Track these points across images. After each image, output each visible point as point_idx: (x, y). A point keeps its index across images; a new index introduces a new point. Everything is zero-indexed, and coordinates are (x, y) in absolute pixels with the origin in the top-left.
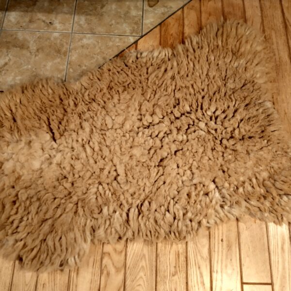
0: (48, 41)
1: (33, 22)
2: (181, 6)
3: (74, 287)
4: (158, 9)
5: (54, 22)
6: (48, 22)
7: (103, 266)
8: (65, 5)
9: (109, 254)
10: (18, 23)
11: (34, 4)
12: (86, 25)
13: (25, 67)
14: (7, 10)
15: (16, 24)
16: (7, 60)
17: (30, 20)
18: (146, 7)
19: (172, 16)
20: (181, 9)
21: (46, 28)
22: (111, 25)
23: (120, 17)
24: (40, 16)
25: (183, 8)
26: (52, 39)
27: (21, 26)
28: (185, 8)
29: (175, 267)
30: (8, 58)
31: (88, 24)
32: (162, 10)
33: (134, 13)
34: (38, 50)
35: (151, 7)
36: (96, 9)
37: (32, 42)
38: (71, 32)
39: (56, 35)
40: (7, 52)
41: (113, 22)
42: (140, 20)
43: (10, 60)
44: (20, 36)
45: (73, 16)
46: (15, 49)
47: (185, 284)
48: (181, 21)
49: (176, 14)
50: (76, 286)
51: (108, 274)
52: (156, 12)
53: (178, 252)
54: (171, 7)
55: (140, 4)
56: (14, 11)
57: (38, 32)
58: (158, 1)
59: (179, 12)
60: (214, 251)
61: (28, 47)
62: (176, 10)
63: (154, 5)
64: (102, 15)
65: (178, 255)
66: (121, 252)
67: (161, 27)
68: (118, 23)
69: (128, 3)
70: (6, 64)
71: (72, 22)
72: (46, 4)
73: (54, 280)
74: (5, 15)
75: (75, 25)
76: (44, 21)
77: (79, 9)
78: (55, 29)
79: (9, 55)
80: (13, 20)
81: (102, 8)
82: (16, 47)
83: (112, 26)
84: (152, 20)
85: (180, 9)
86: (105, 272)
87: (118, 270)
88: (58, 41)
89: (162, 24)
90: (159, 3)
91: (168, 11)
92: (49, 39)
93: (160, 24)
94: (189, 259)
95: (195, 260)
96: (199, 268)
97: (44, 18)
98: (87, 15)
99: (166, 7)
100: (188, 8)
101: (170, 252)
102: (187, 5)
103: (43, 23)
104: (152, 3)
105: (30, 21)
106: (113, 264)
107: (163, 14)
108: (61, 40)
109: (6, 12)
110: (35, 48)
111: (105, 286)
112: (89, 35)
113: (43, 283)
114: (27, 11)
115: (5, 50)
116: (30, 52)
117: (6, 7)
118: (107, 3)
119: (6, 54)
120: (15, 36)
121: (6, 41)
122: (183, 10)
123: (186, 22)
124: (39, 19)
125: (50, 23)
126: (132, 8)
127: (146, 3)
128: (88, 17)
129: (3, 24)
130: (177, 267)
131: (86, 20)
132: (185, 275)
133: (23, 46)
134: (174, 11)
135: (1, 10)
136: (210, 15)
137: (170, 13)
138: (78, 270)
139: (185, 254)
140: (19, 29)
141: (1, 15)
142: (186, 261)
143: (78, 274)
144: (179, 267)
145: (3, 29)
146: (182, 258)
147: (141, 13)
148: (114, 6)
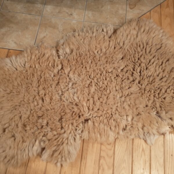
1: (61, 13)
2: (150, 10)
4: (136, 11)
5: (74, 14)
6: (70, 13)
7: (100, 164)
8: (80, 4)
9: (104, 157)
11: (62, 2)
12: (92, 17)
13: (56, 40)
14: (45, 4)
15: (51, 13)
16: (45, 35)
18: (128, 9)
19: (144, 16)
20: (149, 12)
21: (68, 17)
22: (107, 18)
23: (113, 14)
24: (65, 9)
25: (150, 11)
26: (72, 24)
28: (152, 12)
29: (143, 169)
31: (94, 17)
32: (138, 11)
33: (121, 12)
34: (63, 30)
35: (131, 9)
36: (98, 8)
37: (60, 25)
38: (83, 21)
39: (74, 22)
40: (45, 30)
41: (108, 16)
42: (124, 16)
43: (47, 35)
44: (53, 20)
45: (85, 11)
51: (103, 170)
52: (134, 12)
53: (146, 160)
54: (143, 10)
55: (124, 7)
56: (49, 5)
57: (64, 19)
59: (148, 14)
60: (167, 161)
61: (58, 28)
62: (146, 12)
63: (133, 8)
64: (102, 12)
65: (145, 161)
66: (111, 157)
68: (111, 17)
69: (117, 6)
70: (45, 37)
71: (84, 15)
72: (69, 2)
74: (44, 7)
75: (86, 17)
76: (67, 13)
77: (87, 8)
78: (74, 18)
79: (47, 32)
80: (49, 10)
81: (102, 7)
82: (51, 27)
83: (108, 19)
84: (132, 17)
85: (148, 12)
86: (101, 168)
87: (109, 168)
90: (136, 7)
91: (141, 13)
92: (70, 24)
94: (152, 164)
95: (155, 166)
96: (158, 171)
97: (67, 11)
98: (93, 11)
99: (140, 10)
101: (140, 160)
102: (152, 10)
103: (67, 14)
104: (132, 7)
105: (59, 12)
106: (106, 164)
107: (138, 14)
108: (77, 25)
109: (44, 6)
110: (62, 29)
112: (94, 23)
113: (64, 172)
114: (57, 6)
115: (44, 28)
116: (59, 31)
117: (45, 2)
118: (105, 5)
119: (45, 31)
120: (50, 20)
121: (45, 23)
122: (150, 13)
124: (64, 11)
125: (71, 14)
126: (120, 9)
127: (128, 6)
128: (93, 12)
129: (43, 12)
130: (145, 169)
131: (92, 14)
133: (54, 27)
134: (145, 13)
135: (42, 3)
136: (167, 16)
137: (143, 14)
138: (85, 165)
139: (149, 162)
140: (53, 16)
141: (42, 7)
142: (150, 166)
143: (85, 168)
144: (146, 169)
145: (43, 15)
146: (148, 164)
147: (125, 12)
148: (109, 7)
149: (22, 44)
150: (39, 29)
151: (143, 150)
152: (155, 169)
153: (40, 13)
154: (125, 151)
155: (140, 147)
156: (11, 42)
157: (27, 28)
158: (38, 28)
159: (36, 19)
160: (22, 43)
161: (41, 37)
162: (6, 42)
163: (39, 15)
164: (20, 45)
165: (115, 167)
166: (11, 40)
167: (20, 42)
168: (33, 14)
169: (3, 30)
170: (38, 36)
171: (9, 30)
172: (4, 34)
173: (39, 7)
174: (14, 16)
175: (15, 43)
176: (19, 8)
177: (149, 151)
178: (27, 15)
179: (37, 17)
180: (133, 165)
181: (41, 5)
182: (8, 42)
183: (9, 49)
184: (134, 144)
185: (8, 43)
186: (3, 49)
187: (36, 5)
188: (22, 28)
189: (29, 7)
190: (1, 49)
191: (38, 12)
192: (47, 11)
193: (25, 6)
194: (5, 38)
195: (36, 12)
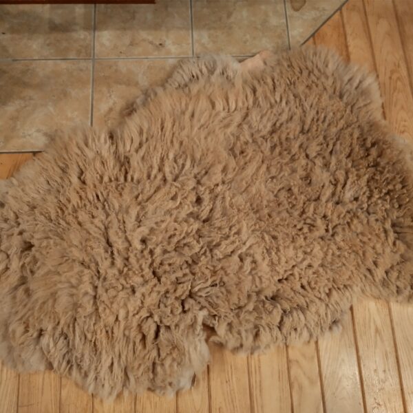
0: (162, 71)
1: (137, 44)
2: (338, 6)
3: (260, 408)
4: (307, 14)
5: (167, 43)
6: (158, 43)
7: (292, 378)
8: (176, 15)
9: (297, 362)
10: (115, 47)
11: (133, 18)
12: (211, 44)
14: (95, 29)
15: (113, 49)
16: (111, 103)
17: (131, 42)
18: (290, 12)
19: (328, 22)
20: (339, 12)
21: (156, 53)
22: (245, 42)
23: (256, 28)
24: (144, 34)
25: (340, 9)
26: (168, 68)
27: (121, 52)
28: (344, 9)
29: (385, 371)
30: (112, 101)
31: (214, 42)
32: (313, 14)
33: (274, 21)
35: (297, 10)
36: (220, 19)
37: (140, 75)
38: (191, 55)
39: (171, 61)
40: (109, 92)
41: (248, 37)
42: (284, 31)
43: (115, 103)
44: (123, 66)
45: (190, 31)
46: (119, 86)
47: (400, 392)
48: (341, 29)
49: (332, 18)
50: (262, 407)
51: (301, 387)
52: (305, 17)
53: (386, 352)
54: (324, 10)
55: (280, 7)
56: (106, 30)
57: (146, 60)
58: (305, 2)
59: (337, 16)
61: (137, 84)
62: (332, 12)
63: (301, 7)
64: (230, 28)
65: (386, 355)
66: (313, 357)
67: (314, 39)
68: (254, 38)
69: (263, 7)
70: (111, 110)
71: (191, 41)
72: (149, 16)
73: (232, 401)
74: (94, 36)
75: (196, 45)
76: (151, 43)
77: (195, 23)
78: (168, 53)
79: (113, 96)
80: (107, 43)
81: (229, 16)
82: (120, 84)
83: (248, 44)
84: (301, 30)
85: (337, 11)
86: (296, 386)
87: (312, 382)
89: (316, 35)
90: (306, 4)
91: (321, 16)
92: (164, 68)
93: (313, 35)
94: (400, 358)
95: (409, 361)
97: (150, 38)
98: (209, 29)
99: (318, 9)
100: (347, 9)
101: (375, 353)
102: (345, 6)
103: (150, 45)
104: (297, 5)
105: (132, 44)
106: (305, 374)
107: (314, 19)
109: (94, 33)
110: (146, 83)
111: (300, 405)
113: (218, 408)
114: (125, 29)
115: (104, 89)
117: (93, 23)
118: (235, 9)
119: (108, 95)
120: (115, 67)
121: (104, 76)
122: (341, 13)
123: (349, 31)
124: (144, 40)
125: (161, 44)
126: (271, 14)
127: (288, 5)
128: (212, 32)
129: (94, 50)
130: (387, 370)
131: (209, 37)
132: (398, 380)
133: (128, 82)
134: (330, 15)
135: (87, 28)
136: (379, 17)
137: (325, 18)
138: (260, 385)
139: (394, 354)
140: (119, 56)
141: (89, 37)
142: (398, 362)
143: (261, 391)
144: (389, 370)
145: (96, 57)
146: (392, 360)
147: (285, 21)
148: (245, 13)
150: (93, 92)
151: (377, 331)
152: (409, 368)
153: (87, 53)
154: (340, 341)
155: (370, 327)
156: (35, 134)
157: (65, 94)
158: (91, 91)
159: (81, 70)
161: (102, 111)
162: (25, 137)
163: (85, 59)
165: (325, 377)
166: (33, 130)
168: (71, 57)
169: (11, 108)
170: (94, 110)
171: (25, 107)
172: (14, 119)
173: (82, 37)
174: (29, 69)
175: (46, 134)
176: (34, 47)
177: (390, 331)
178: (59, 62)
179: (83, 64)
180: (362, 366)
181: (86, 33)
182: (29, 135)
183: (35, 153)
184: (356, 321)
185: (28, 137)
186: (21, 154)
187: (75, 35)
188: (54, 96)
189: (58, 41)
190: (17, 154)
191: (83, 51)
192: (102, 45)
193: (48, 42)
194: (19, 127)
195: (79, 52)
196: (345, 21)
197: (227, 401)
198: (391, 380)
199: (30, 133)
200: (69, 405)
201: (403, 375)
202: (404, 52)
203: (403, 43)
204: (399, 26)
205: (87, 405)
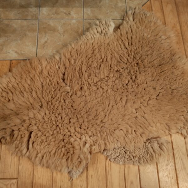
0: (70, 25)
1: (58, 14)
3: (110, 176)
4: (135, 1)
5: (72, 13)
6: (68, 13)
8: (76, 2)
10: (49, 15)
11: (57, 2)
12: (92, 14)
13: (58, 43)
14: (40, 7)
15: (48, 16)
16: (46, 39)
18: (127, 0)
19: (144, 6)
20: (149, 1)
21: (67, 18)
22: (107, 13)
23: (112, 8)
24: (62, 9)
26: (72, 24)
27: (51, 17)
29: (168, 160)
30: (47, 38)
32: (138, 2)
33: (120, 4)
34: (64, 32)
36: (96, 3)
37: (59, 27)
38: (83, 19)
39: (74, 21)
41: (108, 11)
42: (124, 9)
43: (48, 39)
44: (52, 23)
45: (83, 8)
46: (50, 32)
47: (175, 170)
49: (146, 4)
50: (111, 175)
52: (134, 3)
56: (45, 7)
57: (62, 21)
59: (149, 3)
61: (58, 31)
62: (146, 1)
64: (101, 7)
68: (111, 12)
70: (46, 42)
71: (82, 13)
72: (64, 2)
73: (97, 173)
74: (39, 10)
75: (85, 15)
76: (65, 13)
77: (85, 4)
78: (73, 17)
79: (47, 36)
80: (45, 13)
81: (100, 2)
82: (50, 31)
83: (108, 14)
88: (76, 25)
91: (141, 3)
92: (70, 24)
95: (179, 156)
96: (182, 160)
97: (65, 11)
98: (91, 7)
105: (56, 13)
108: (78, 25)
110: (62, 31)
111: (128, 174)
113: (91, 175)
114: (53, 7)
115: (43, 33)
116: (60, 34)
117: (39, 4)
119: (45, 35)
120: (48, 24)
121: (43, 27)
122: (151, 2)
124: (61, 12)
125: (69, 14)
126: (119, 1)
128: (92, 9)
129: (39, 16)
131: (91, 11)
132: (174, 165)
133: (54, 30)
135: (36, 6)
136: (168, 3)
140: (50, 19)
141: (37, 10)
142: (174, 156)
143: (110, 168)
144: (170, 160)
145: (40, 19)
146: (171, 155)
147: (125, 4)
148: (107, 1)
149: (24, 53)
150: (38, 34)
152: (179, 159)
153: (36, 17)
156: (12, 52)
157: (25, 35)
158: (37, 33)
159: (33, 25)
160: (23, 51)
161: (42, 43)
162: (7, 53)
163: (35, 20)
164: (22, 54)
166: (11, 50)
167: (21, 51)
168: (29, 19)
169: (1, 41)
170: (38, 42)
171: (7, 40)
172: (3, 45)
173: (34, 10)
174: (10, 24)
175: (16, 52)
178: (23, 21)
179: (34, 22)
181: (36, 8)
182: (9, 53)
183: (11, 60)
185: (8, 53)
186: (5, 61)
187: (30, 9)
188: (20, 36)
189: (23, 12)
190: (3, 61)
191: (34, 16)
192: (43, 14)
193: (19, 12)
194: (4, 49)
195: (32, 17)
196: (152, 5)
197: (95, 172)
198: (170, 165)
199: (9, 51)
200: (22, 173)
201: (176, 162)
202: (179, 19)
203: (178, 15)
204: (176, 7)
205: (31, 173)
